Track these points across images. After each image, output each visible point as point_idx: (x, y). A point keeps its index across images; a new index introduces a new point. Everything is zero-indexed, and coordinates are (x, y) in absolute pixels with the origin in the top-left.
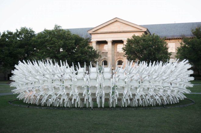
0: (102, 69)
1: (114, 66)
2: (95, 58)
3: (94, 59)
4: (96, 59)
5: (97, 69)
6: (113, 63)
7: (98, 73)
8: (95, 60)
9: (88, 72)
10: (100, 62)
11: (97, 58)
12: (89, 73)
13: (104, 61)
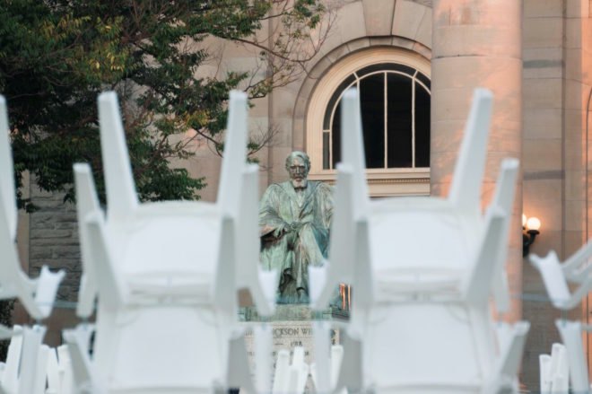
0: (323, 241)
1: (562, 175)
2: (196, 29)
3: (186, 46)
4: (210, 42)
5: (227, 223)
6: (549, 123)
7: (246, 305)
8: (204, 73)
9: (49, 281)
10: (284, 97)
11: (244, 27)
12: (84, 309)
13: (370, 88)
